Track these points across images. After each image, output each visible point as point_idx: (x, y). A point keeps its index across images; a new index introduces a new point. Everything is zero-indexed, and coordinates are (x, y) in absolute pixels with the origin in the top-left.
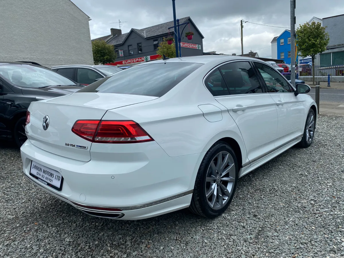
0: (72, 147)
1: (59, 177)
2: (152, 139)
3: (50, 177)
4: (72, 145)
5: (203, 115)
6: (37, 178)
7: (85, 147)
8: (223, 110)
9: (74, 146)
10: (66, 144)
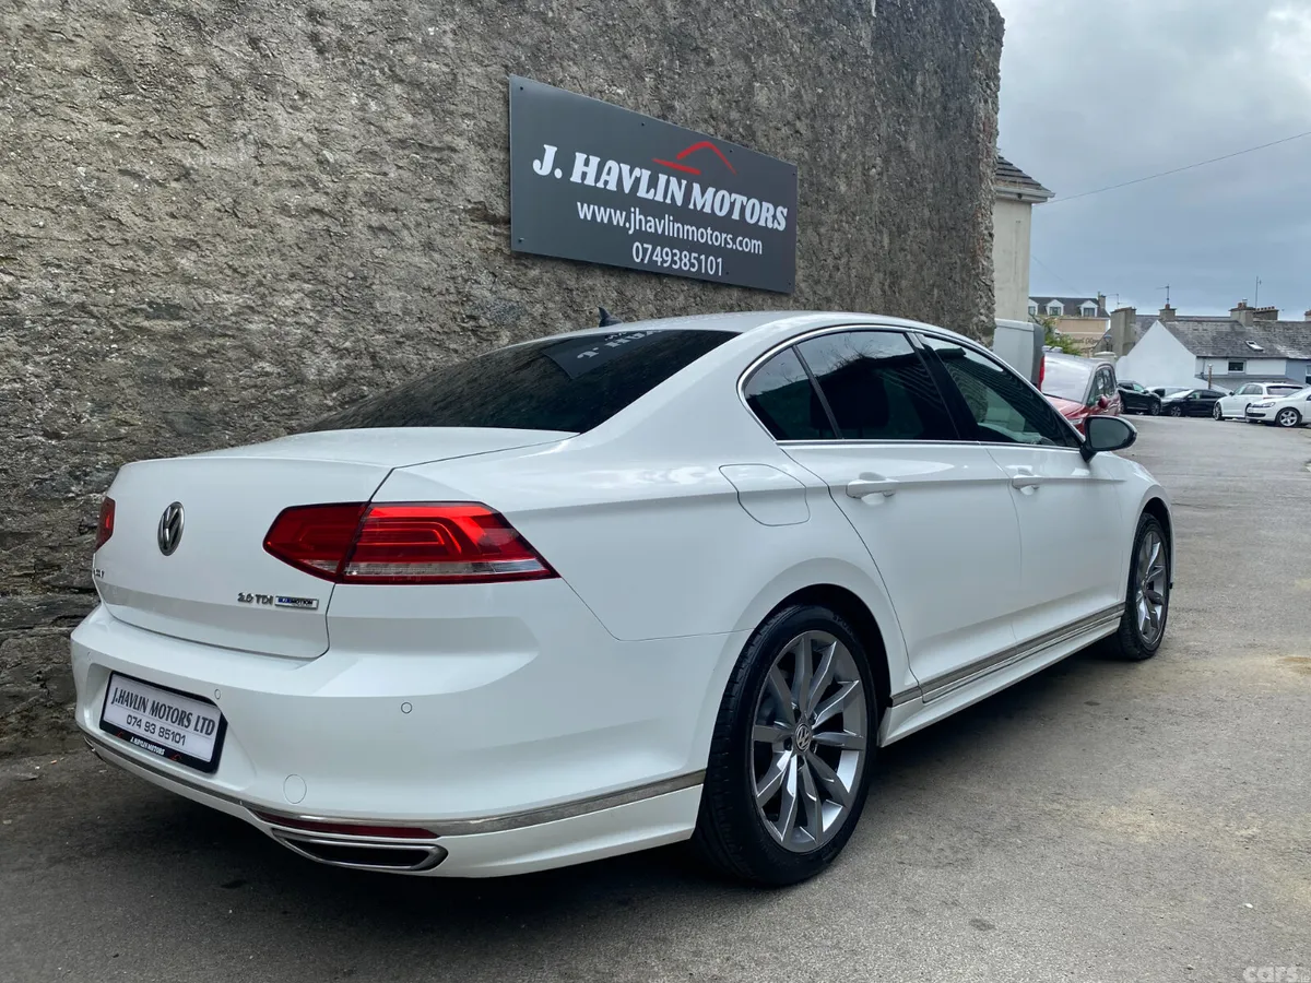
0: (261, 606)
1: (211, 721)
2: (551, 573)
3: (175, 728)
4: (265, 597)
5: (739, 497)
6: (126, 736)
7: (310, 602)
8: (810, 488)
9: (270, 601)
10: (241, 599)
